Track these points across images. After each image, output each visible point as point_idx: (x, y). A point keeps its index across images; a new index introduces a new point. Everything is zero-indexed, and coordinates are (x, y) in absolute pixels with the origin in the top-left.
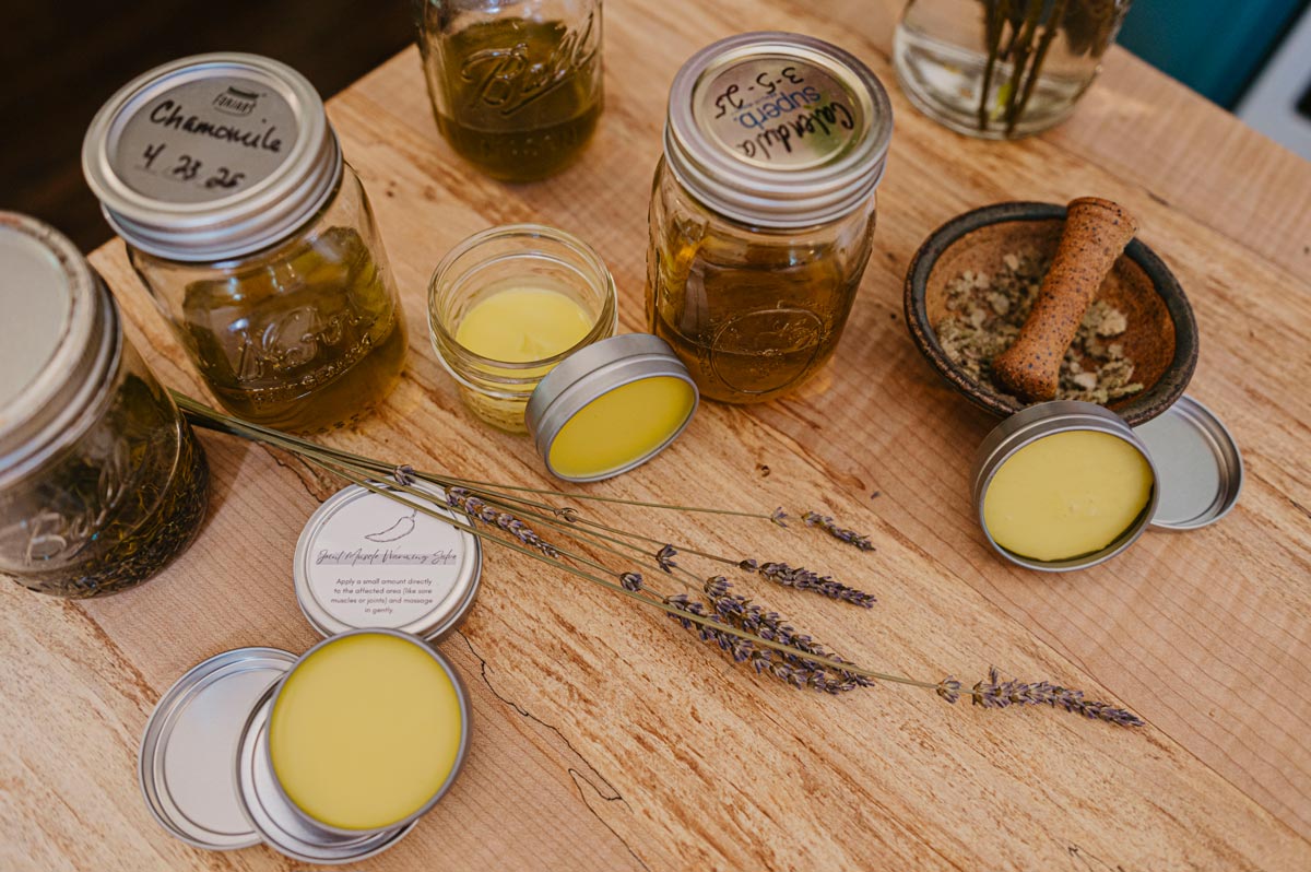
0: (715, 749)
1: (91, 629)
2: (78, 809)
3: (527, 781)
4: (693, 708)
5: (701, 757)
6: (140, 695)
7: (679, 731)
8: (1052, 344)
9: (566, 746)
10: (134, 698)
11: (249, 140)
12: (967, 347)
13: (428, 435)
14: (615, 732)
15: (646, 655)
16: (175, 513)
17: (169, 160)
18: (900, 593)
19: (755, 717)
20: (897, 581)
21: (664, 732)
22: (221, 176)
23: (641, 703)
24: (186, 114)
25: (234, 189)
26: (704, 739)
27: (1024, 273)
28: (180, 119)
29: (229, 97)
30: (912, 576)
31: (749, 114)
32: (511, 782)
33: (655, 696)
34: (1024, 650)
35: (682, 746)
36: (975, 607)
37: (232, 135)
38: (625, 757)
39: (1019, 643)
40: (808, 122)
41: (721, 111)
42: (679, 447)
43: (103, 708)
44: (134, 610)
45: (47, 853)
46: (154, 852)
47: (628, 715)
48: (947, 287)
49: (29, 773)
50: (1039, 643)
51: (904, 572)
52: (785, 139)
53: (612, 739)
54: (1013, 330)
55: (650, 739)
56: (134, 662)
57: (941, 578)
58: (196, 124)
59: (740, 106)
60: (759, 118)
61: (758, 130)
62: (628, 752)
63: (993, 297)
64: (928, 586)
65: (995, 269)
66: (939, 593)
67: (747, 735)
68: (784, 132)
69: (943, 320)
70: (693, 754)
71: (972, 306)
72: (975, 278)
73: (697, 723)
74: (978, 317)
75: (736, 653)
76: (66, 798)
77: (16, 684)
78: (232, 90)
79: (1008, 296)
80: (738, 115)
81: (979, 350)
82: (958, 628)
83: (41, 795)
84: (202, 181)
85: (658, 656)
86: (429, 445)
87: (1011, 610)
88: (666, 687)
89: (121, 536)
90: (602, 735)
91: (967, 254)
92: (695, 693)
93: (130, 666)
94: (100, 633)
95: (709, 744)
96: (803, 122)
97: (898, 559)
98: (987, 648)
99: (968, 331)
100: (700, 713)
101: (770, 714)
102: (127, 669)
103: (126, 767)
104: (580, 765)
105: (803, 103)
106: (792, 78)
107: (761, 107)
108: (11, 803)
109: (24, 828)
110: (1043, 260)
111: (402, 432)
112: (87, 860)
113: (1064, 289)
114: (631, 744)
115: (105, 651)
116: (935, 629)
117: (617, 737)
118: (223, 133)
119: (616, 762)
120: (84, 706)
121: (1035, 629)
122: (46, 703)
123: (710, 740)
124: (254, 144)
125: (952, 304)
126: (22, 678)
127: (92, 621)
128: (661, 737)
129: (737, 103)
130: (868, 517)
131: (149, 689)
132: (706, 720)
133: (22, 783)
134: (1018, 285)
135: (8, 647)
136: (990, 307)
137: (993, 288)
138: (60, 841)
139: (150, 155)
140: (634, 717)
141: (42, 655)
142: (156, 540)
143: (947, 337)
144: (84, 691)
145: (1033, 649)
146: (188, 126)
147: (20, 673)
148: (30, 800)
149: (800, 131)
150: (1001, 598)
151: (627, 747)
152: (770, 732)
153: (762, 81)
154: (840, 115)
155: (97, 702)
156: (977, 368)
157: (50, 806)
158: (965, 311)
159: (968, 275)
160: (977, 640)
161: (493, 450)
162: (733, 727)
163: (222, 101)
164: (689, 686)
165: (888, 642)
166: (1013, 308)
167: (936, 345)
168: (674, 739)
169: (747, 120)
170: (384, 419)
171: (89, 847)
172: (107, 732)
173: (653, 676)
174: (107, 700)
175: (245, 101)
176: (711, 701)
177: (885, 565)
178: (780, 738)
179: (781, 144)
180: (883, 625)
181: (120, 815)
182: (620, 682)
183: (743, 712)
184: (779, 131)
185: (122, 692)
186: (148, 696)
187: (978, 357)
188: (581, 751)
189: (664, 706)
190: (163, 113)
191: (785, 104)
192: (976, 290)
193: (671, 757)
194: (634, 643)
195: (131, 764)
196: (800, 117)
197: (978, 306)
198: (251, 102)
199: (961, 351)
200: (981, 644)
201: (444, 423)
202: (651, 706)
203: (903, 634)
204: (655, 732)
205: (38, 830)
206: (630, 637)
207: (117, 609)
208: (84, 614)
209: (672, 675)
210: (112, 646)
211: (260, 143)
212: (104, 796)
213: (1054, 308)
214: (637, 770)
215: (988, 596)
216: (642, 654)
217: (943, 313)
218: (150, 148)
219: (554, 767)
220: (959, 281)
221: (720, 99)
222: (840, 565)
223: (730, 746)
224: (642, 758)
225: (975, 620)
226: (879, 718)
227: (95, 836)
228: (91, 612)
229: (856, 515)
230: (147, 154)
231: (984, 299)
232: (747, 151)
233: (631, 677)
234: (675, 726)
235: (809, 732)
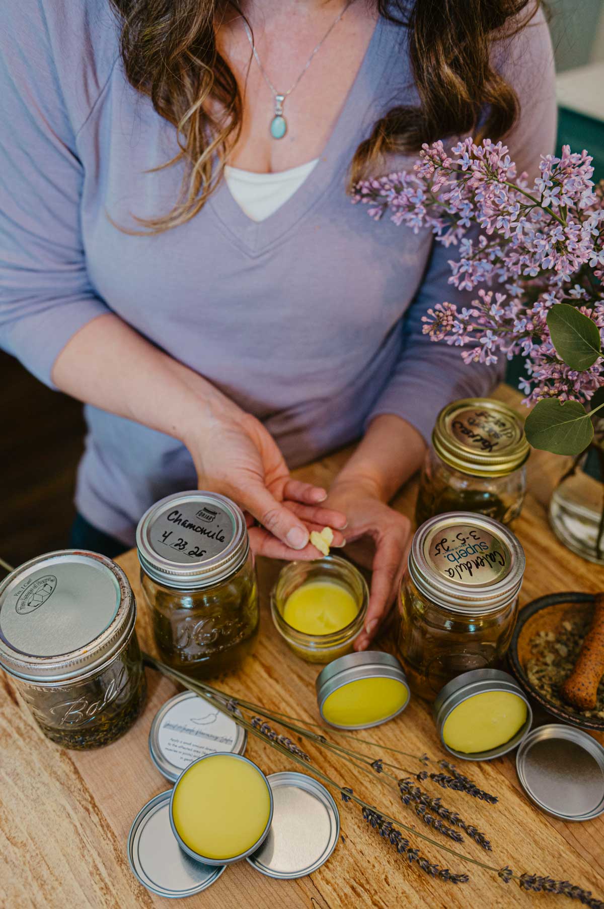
0: (395, 903)
1: (72, 768)
2: (51, 865)
3: (287, 899)
4: (386, 876)
5: (387, 906)
6: (91, 809)
7: (376, 888)
8: (591, 676)
9: (311, 884)
10: (87, 810)
11: (210, 535)
12: (544, 677)
13: (261, 691)
14: (340, 881)
15: (364, 839)
16: (130, 712)
17: (173, 539)
18: (517, 831)
19: (421, 888)
20: (515, 823)
21: (367, 887)
22: (195, 550)
23: (357, 868)
24: (183, 518)
25: (201, 558)
26: (390, 896)
27: (575, 632)
28: (181, 520)
29: (204, 512)
30: (525, 821)
31: (452, 554)
32: (278, 898)
33: (365, 864)
34: (588, 879)
35: (376, 897)
36: (562, 847)
37: (203, 531)
38: (344, 897)
39: (586, 875)
40: (482, 561)
41: (438, 552)
42: (399, 721)
43: (72, 813)
44: (95, 762)
45: (31, 886)
46: (85, 898)
47: (348, 872)
48: (531, 640)
49: (30, 841)
50: (598, 877)
51: (521, 818)
52: (470, 569)
53: (338, 885)
54: (570, 667)
55: (359, 889)
56: (91, 791)
57: (542, 825)
58: (188, 523)
59: (448, 550)
60: (457, 557)
61: (456, 563)
62: (345, 894)
63: (558, 646)
64: (534, 829)
65: (559, 631)
66: (541, 835)
67: (415, 898)
68: (469, 565)
69: (529, 660)
70: (382, 904)
71: (546, 652)
72: (547, 635)
73: (386, 885)
74: (549, 658)
75: (399, 847)
76: (46, 858)
77: (30, 791)
78: (205, 509)
79: (566, 645)
80: (446, 555)
81: (550, 679)
82: (549, 858)
83: (34, 854)
84: (187, 552)
85: (370, 842)
86: (261, 696)
87: (584, 854)
88: (372, 860)
89: (103, 719)
90: (333, 881)
91: (541, 621)
92: (388, 868)
93: (88, 792)
94: (76, 772)
95: (393, 899)
96: (479, 561)
97: (518, 810)
98: (566, 874)
99: (544, 667)
100: (390, 880)
101: (430, 888)
102: (87, 794)
103: (78, 848)
104: (318, 897)
105: (479, 550)
106: (474, 536)
107: (458, 551)
108: (18, 855)
109: (23, 870)
110: (585, 625)
111: (248, 687)
112: (51, 895)
113: (595, 644)
114: (348, 890)
115: (77, 781)
116: (535, 857)
117: (341, 885)
118: (199, 529)
119: (338, 899)
120: (62, 809)
121: (597, 867)
122: (43, 804)
123: (393, 897)
124: (212, 536)
125: (535, 651)
126: (34, 788)
127: (73, 764)
128: (366, 890)
129: (446, 548)
130: (503, 781)
131: (96, 806)
132: (392, 885)
133: (25, 845)
134: (572, 639)
135: (30, 769)
136: (556, 652)
137: (558, 641)
138: (39, 881)
139: (165, 536)
140: (352, 874)
141: (46, 777)
142: (117, 724)
143: (531, 671)
144: (64, 801)
145: (594, 880)
146: (183, 524)
147: (34, 785)
148: (28, 856)
149: (477, 565)
150: (578, 844)
151: (346, 891)
152: (429, 900)
153: (459, 537)
154: (498, 558)
155: (69, 808)
156: (549, 690)
157: (37, 861)
158: (542, 654)
159: (542, 634)
160: (560, 868)
161: (294, 705)
162: (407, 892)
163: (200, 514)
164: (385, 863)
165: (505, 859)
166: (570, 653)
167: (525, 677)
168: (373, 892)
169: (451, 558)
170: (239, 678)
171: (53, 888)
172: (72, 826)
173: (366, 852)
174: (75, 809)
175: (211, 515)
176: (397, 874)
177: (510, 812)
178: (434, 904)
179: (468, 571)
180: (503, 848)
181: (71, 873)
182: (347, 853)
183: (415, 884)
184: (467, 565)
185: (82, 806)
186: (95, 811)
187: (550, 682)
188: (320, 889)
189: (370, 871)
190: (173, 517)
191: (470, 550)
192: (548, 642)
193: (369, 902)
194: (358, 831)
195: (81, 846)
196: (478, 557)
197: (550, 652)
198: (213, 516)
199: (539, 679)
200: (562, 871)
201: (271, 686)
202: (362, 870)
203: (516, 856)
204: (362, 886)
205: (29, 873)
206: (356, 827)
207: (86, 760)
208: (70, 759)
209: (377, 854)
210: (81, 779)
211: (215, 536)
212: (65, 861)
213: (590, 656)
214: (349, 906)
215: (570, 842)
216: (361, 838)
217: (529, 656)
218: (166, 532)
219: (303, 895)
220: (538, 637)
221: (437, 545)
222: (483, 807)
223: (404, 903)
224: (353, 900)
225: (561, 855)
226: (495, 904)
227: (57, 883)
228: (74, 759)
229: (496, 778)
230: (164, 536)
231: (553, 647)
232: (450, 573)
233: (353, 850)
234: (374, 885)
235: (452, 904)
